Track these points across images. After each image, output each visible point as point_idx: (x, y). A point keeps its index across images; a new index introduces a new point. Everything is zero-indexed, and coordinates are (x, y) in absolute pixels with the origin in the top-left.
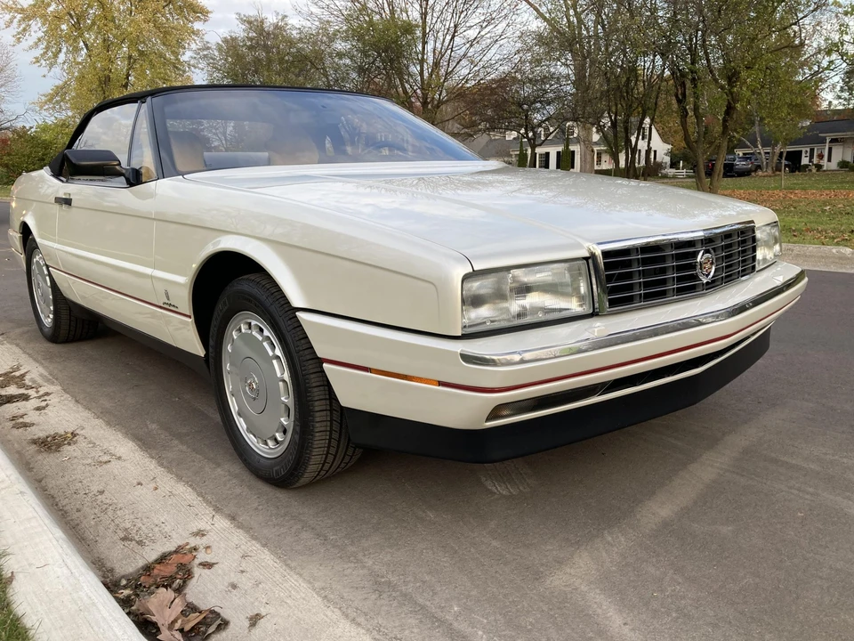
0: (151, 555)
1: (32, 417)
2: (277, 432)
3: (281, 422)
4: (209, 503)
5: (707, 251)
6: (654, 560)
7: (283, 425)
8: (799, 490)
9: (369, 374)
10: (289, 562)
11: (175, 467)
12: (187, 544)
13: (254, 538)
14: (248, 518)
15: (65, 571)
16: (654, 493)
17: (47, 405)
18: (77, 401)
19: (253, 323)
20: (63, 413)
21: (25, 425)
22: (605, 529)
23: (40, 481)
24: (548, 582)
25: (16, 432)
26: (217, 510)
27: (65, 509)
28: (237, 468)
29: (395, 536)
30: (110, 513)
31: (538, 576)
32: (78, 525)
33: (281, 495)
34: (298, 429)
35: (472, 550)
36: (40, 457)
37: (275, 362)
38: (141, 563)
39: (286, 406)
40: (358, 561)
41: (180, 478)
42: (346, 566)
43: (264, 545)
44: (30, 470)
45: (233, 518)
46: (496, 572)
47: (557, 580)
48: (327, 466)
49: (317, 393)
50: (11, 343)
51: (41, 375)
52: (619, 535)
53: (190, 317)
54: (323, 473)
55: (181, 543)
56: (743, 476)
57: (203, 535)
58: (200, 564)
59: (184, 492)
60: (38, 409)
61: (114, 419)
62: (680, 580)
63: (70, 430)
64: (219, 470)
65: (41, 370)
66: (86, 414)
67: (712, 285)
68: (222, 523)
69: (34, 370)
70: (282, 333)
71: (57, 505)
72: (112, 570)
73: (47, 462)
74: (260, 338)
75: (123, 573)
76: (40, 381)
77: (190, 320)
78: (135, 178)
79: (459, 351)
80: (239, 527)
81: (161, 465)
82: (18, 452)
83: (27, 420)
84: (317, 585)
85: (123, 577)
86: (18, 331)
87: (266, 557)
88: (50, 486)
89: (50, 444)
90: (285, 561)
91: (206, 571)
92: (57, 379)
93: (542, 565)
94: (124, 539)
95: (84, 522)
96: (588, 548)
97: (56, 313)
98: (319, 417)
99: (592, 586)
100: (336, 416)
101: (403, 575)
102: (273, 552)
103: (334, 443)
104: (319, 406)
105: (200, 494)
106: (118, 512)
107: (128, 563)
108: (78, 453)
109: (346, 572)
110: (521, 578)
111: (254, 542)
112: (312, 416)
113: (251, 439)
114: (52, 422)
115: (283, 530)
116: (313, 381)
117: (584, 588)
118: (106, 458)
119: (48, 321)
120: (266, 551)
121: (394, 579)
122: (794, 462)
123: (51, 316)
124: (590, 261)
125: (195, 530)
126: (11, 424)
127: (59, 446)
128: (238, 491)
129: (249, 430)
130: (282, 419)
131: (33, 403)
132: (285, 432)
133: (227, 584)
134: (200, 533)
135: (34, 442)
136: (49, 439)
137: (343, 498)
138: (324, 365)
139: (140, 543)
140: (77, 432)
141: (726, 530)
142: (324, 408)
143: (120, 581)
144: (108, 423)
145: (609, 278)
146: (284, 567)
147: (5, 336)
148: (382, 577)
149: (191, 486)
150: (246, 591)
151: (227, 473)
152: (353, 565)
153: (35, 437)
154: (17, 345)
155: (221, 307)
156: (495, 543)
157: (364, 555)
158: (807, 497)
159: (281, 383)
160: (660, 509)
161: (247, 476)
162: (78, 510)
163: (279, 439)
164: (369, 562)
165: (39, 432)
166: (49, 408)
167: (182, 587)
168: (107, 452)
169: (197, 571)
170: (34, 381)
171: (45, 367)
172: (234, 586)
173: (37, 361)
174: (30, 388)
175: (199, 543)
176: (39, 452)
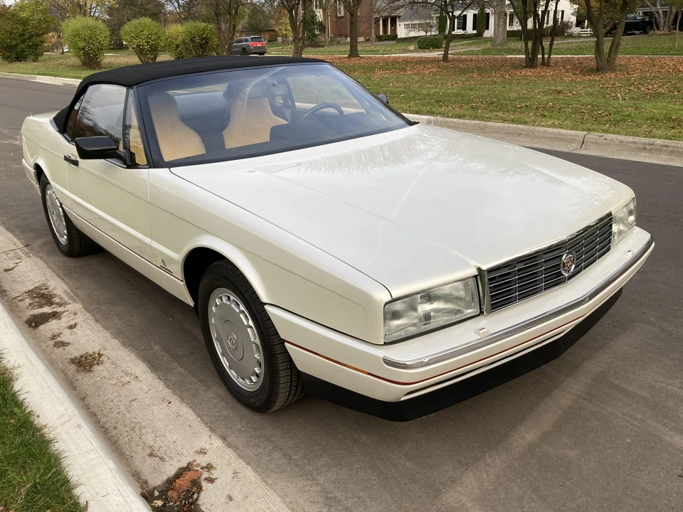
0: (171, 471)
1: (67, 336)
2: (252, 375)
3: (254, 370)
4: (206, 424)
5: (568, 254)
6: (519, 480)
7: (256, 372)
8: (631, 417)
9: (318, 357)
10: (266, 479)
11: (177, 388)
12: (195, 460)
13: (241, 457)
14: (235, 439)
15: (122, 500)
17: (76, 324)
18: (97, 320)
19: (231, 297)
20: (88, 332)
21: (64, 344)
22: (486, 453)
23: (84, 400)
24: (444, 498)
25: (58, 351)
26: (212, 430)
27: (106, 425)
28: (222, 391)
29: (338, 457)
30: (137, 430)
31: (438, 494)
32: (117, 441)
33: (257, 418)
34: (268, 377)
35: (392, 470)
36: (79, 377)
37: (249, 329)
38: (165, 478)
39: (258, 361)
40: (314, 479)
41: (182, 399)
42: (305, 483)
43: (248, 464)
44: (75, 388)
45: (224, 438)
46: (409, 490)
47: (451, 497)
49: (280, 358)
50: (37, 256)
51: (65, 292)
52: (497, 457)
53: (182, 281)
55: (190, 459)
56: (591, 402)
57: (206, 453)
58: (206, 479)
59: (187, 413)
60: (71, 327)
61: (129, 341)
62: (535, 499)
63: (96, 350)
64: (210, 392)
65: (65, 287)
66: (106, 334)
67: (573, 276)
68: (218, 443)
69: (58, 287)
70: (254, 314)
71: (99, 422)
72: (146, 482)
73: (85, 380)
74: (238, 311)
75: (154, 485)
76: (66, 299)
77: (182, 283)
79: (382, 356)
80: (229, 447)
81: (168, 386)
82: (63, 371)
83: (63, 338)
84: (287, 500)
85: (155, 488)
86: (39, 242)
87: (249, 473)
88: (91, 405)
89: (85, 363)
90: (263, 478)
91: (210, 485)
92: (78, 297)
93: (441, 484)
94: (151, 455)
95: (121, 438)
96: (474, 468)
98: (282, 374)
99: (475, 503)
101: (344, 491)
102: (255, 470)
104: (282, 366)
105: (199, 416)
106: (143, 431)
107: (157, 480)
108: (105, 374)
109: (306, 489)
110: (426, 495)
111: (240, 460)
112: (278, 373)
113: (232, 373)
114: (82, 341)
115: (260, 450)
116: (277, 350)
117: (469, 504)
118: (126, 379)
119: (63, 240)
120: (249, 468)
121: (339, 495)
122: (631, 389)
123: (65, 237)
124: (478, 277)
125: (198, 448)
126: (52, 343)
127: (91, 365)
128: (225, 413)
129: (230, 367)
130: (256, 369)
131: (64, 321)
132: (257, 376)
133: (225, 497)
134: (202, 452)
135: (73, 361)
136: (83, 359)
137: (301, 421)
138: (286, 344)
139: (162, 459)
140: (102, 352)
141: (572, 454)
142: (287, 374)
143: (154, 491)
144: (123, 344)
145: (492, 289)
146: (263, 483)
147: (29, 247)
148: (331, 493)
149: (191, 407)
150: (239, 503)
151: (214, 394)
152: (310, 482)
153: (73, 357)
154: (41, 258)
155: (205, 281)
156: (409, 464)
157: (318, 474)
158: (636, 423)
159: (254, 345)
160: (527, 435)
161: (230, 399)
162: (115, 428)
163: (254, 380)
164: (321, 480)
165: (74, 352)
166: (77, 327)
167: (197, 499)
168: (127, 374)
169: (204, 484)
170: (61, 299)
171: (66, 283)
172: (230, 498)
173: (59, 277)
174: (60, 305)
175: (203, 460)
176: (78, 371)
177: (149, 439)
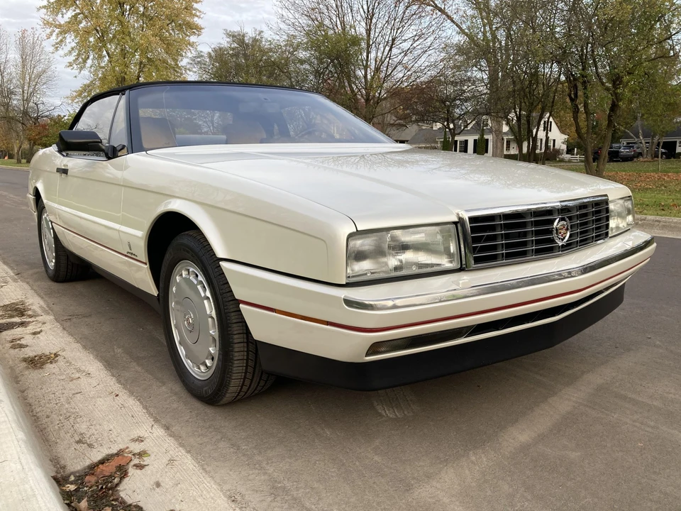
0: (96, 456)
1: (28, 340)
2: (207, 358)
3: (209, 351)
4: (151, 415)
5: (563, 219)
6: (509, 479)
7: (211, 353)
8: (642, 423)
9: (274, 314)
10: (206, 466)
11: (129, 385)
12: (128, 448)
13: (181, 445)
14: (180, 428)
15: (19, 467)
16: (517, 421)
17: (41, 331)
18: (64, 329)
19: (191, 269)
20: (51, 337)
21: (21, 346)
22: (470, 450)
23: (23, 392)
24: (417, 493)
25: (13, 352)
26: (156, 420)
27: (38, 415)
28: (178, 387)
29: (295, 449)
30: (72, 420)
31: (409, 488)
32: (45, 428)
33: (210, 411)
34: (221, 357)
35: (357, 463)
36: (27, 372)
37: (206, 302)
38: (88, 463)
39: (213, 338)
40: (262, 468)
41: (131, 393)
42: (251, 472)
43: (188, 452)
44: (17, 382)
45: (167, 428)
46: (374, 483)
47: (424, 492)
48: (245, 389)
49: (236, 328)
50: (22, 281)
51: (41, 307)
52: (483, 455)
53: (146, 264)
54: (242, 394)
55: (122, 446)
56: (594, 409)
57: (142, 441)
58: (134, 465)
59: (133, 405)
60: (35, 334)
61: (89, 344)
62: (529, 497)
63: (54, 352)
64: (164, 388)
65: (42, 303)
66: (70, 339)
67: (568, 247)
68: (159, 432)
69: (35, 302)
70: (210, 279)
71: (32, 412)
72: (64, 467)
73: (33, 376)
74: (195, 282)
75: (72, 470)
76: (39, 311)
77: (146, 266)
78: (112, 153)
79: (343, 297)
80: (171, 436)
81: (119, 382)
82: (11, 368)
83: (23, 342)
84: (226, 487)
85: (72, 473)
86: (30, 272)
87: (188, 461)
88: (30, 396)
89: (36, 362)
90: (202, 466)
91: (138, 471)
92: (52, 310)
93: (414, 478)
94: (79, 442)
95: (51, 426)
96: (455, 465)
97: (57, 258)
98: (237, 347)
99: (454, 499)
100: (252, 347)
101: (296, 482)
102: (195, 459)
103: (250, 370)
104: (237, 338)
105: (145, 407)
106: (78, 420)
107: (77, 462)
108: (56, 371)
109: (250, 477)
110: (394, 489)
111: (181, 448)
112: (232, 347)
113: (188, 363)
114: (42, 344)
115: (205, 440)
116: (233, 318)
117: (446, 500)
118: (77, 375)
119: (52, 264)
120: (189, 456)
121: (288, 485)
122: (640, 399)
123: (54, 261)
124: (459, 225)
125: (136, 436)
126: (10, 345)
127: (43, 364)
128: (175, 406)
129: (187, 356)
130: (210, 349)
131: (30, 328)
132: (213, 359)
133: (152, 483)
134: (140, 440)
135: (25, 360)
136: (36, 358)
137: (258, 416)
138: (241, 305)
139: (90, 446)
140: (60, 353)
141: (574, 455)
142: (242, 340)
143: (69, 477)
144: (85, 347)
145: (475, 240)
146: (201, 471)
147: (20, 275)
148: (279, 483)
149: (139, 400)
150: (167, 489)
151: (169, 390)
152: (257, 471)
153: (27, 356)
154: (28, 283)
155: (168, 257)
156: (376, 458)
157: (268, 464)
158: (648, 429)
159: (210, 319)
160: (520, 435)
161: (184, 394)
162: (48, 417)
163: (208, 365)
164: (271, 470)
165: (29, 353)
166: (42, 333)
167: (117, 485)
168: (79, 371)
169: (131, 471)
170: (34, 311)
171: (45, 301)
172: (158, 485)
173: (40, 296)
174: (30, 316)
175: (136, 448)
176: (27, 368)
177: (82, 427)
